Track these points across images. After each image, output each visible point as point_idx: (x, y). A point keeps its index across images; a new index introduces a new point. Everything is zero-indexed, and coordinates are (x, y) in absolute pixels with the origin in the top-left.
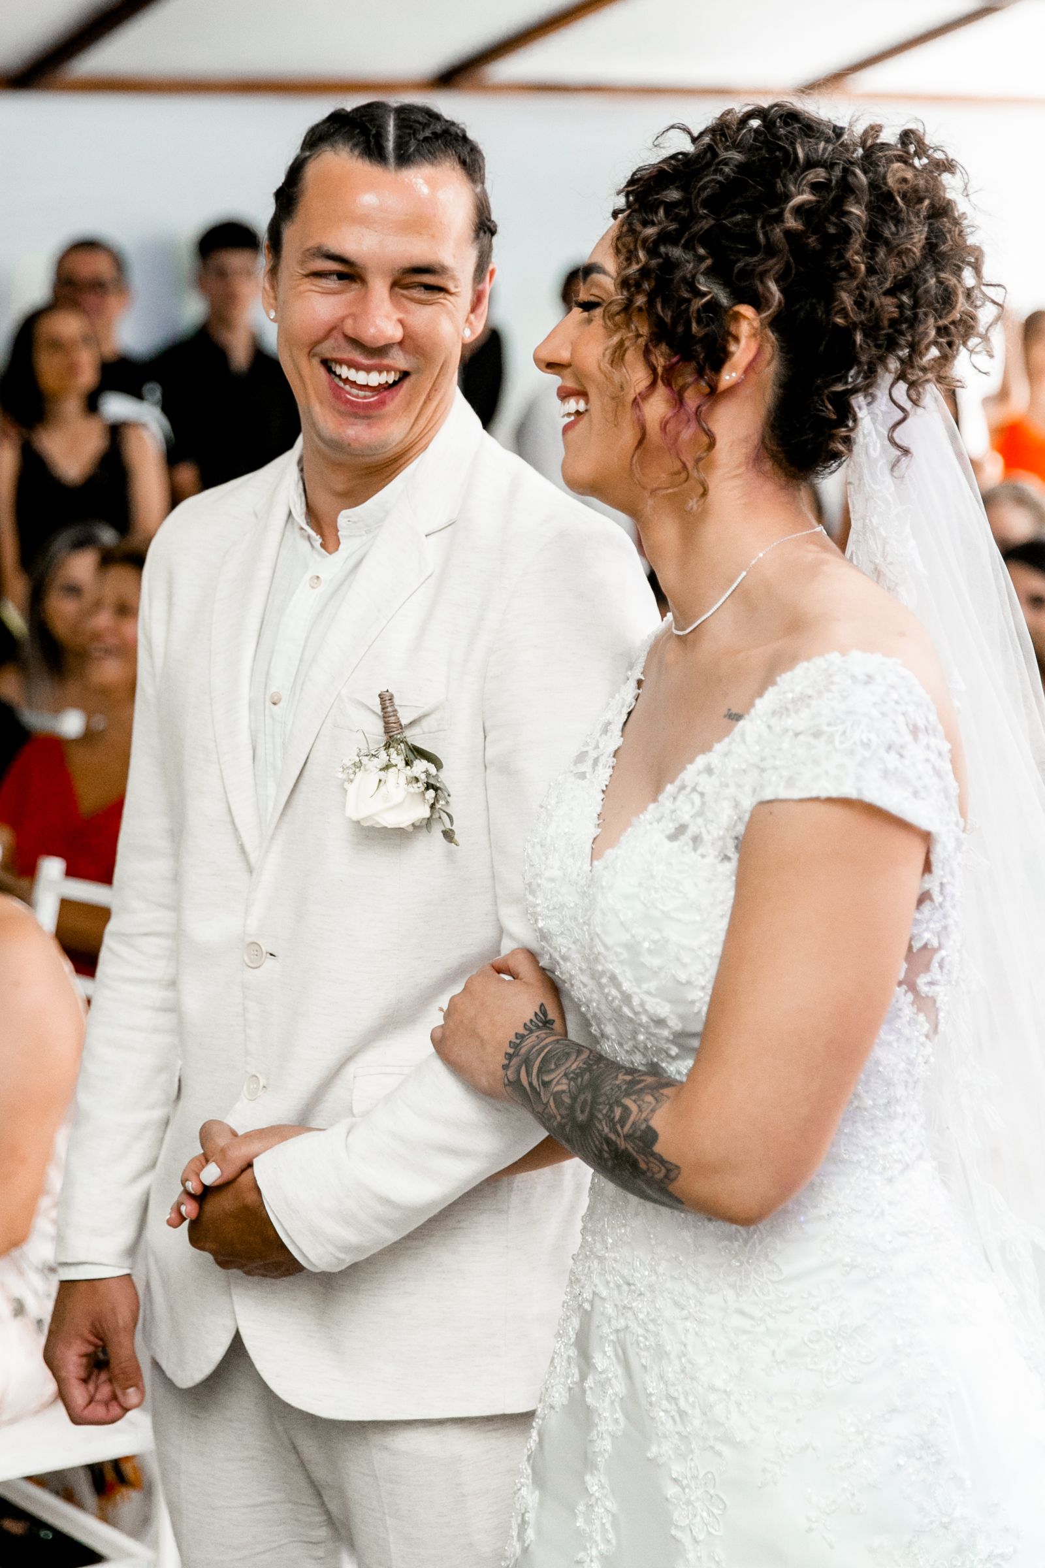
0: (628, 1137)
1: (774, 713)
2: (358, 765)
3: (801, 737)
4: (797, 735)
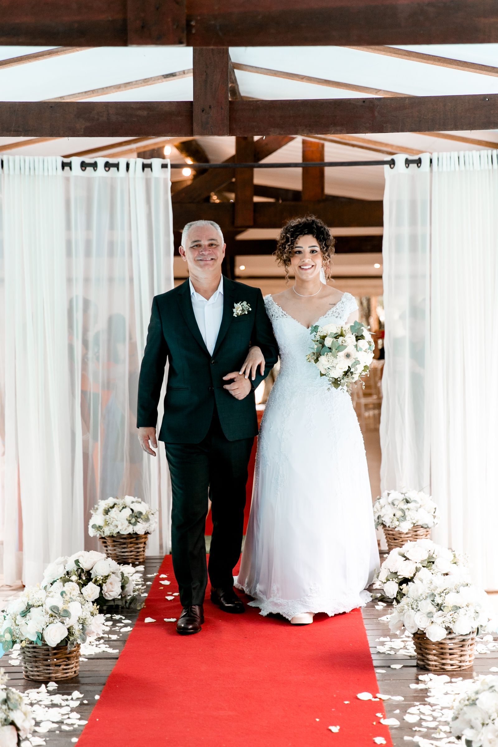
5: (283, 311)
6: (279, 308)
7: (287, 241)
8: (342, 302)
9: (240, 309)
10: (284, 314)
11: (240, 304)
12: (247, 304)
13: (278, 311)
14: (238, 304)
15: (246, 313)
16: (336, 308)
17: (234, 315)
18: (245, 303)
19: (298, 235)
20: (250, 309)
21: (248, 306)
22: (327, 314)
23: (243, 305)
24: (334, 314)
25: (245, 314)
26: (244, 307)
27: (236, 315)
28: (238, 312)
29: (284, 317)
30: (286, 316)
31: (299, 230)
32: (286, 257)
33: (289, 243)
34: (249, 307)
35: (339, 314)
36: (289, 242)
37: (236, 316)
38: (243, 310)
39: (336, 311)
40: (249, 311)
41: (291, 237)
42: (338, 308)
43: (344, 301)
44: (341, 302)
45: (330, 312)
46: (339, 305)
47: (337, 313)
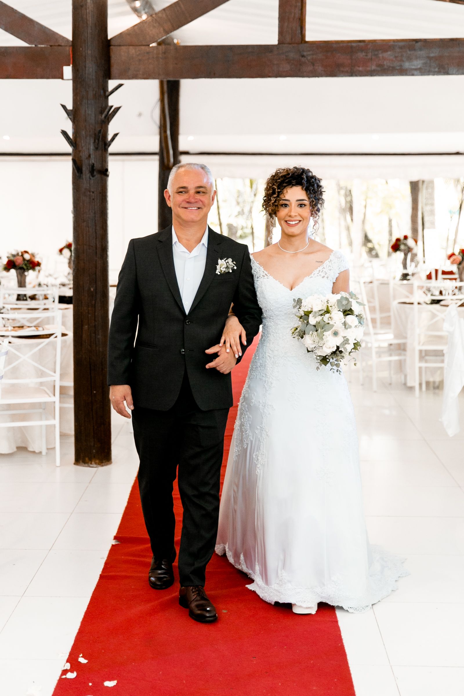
5: (265, 271)
6: (260, 267)
7: (274, 193)
8: (331, 260)
9: (224, 266)
10: (266, 274)
11: (225, 261)
12: (232, 262)
13: (259, 271)
14: (222, 260)
15: (231, 271)
16: (323, 267)
17: (217, 273)
18: (230, 260)
19: (285, 187)
20: (235, 268)
21: (234, 263)
22: (313, 274)
23: (228, 262)
24: (320, 273)
25: (229, 272)
26: (229, 264)
27: (220, 272)
28: (222, 269)
29: (265, 277)
30: (267, 277)
31: (287, 181)
32: (272, 210)
33: (275, 196)
34: (234, 265)
35: (326, 274)
36: (275, 194)
37: (219, 274)
38: (227, 267)
39: (323, 271)
40: (233, 270)
41: (278, 189)
42: (325, 267)
43: (332, 260)
44: (329, 260)
45: (316, 272)
46: (327, 263)
47: (324, 273)
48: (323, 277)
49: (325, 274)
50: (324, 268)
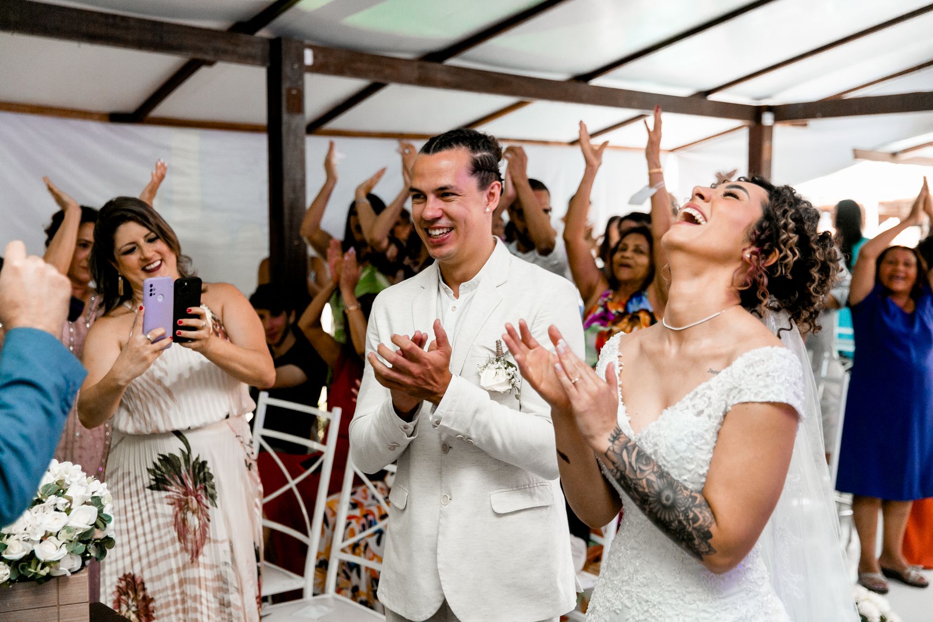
0: (694, 529)
1: (746, 366)
2: (485, 367)
3: (760, 377)
4: (758, 376)
47: (705, 402)
48: (700, 413)
49: (707, 407)
50: (710, 388)
